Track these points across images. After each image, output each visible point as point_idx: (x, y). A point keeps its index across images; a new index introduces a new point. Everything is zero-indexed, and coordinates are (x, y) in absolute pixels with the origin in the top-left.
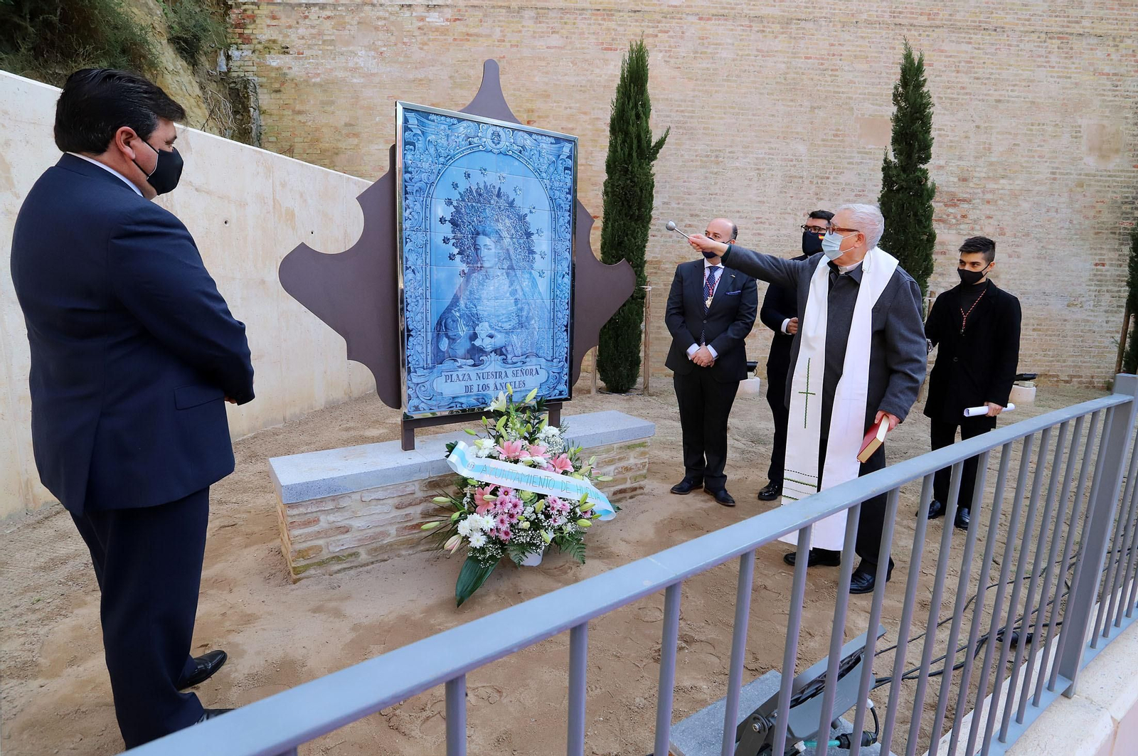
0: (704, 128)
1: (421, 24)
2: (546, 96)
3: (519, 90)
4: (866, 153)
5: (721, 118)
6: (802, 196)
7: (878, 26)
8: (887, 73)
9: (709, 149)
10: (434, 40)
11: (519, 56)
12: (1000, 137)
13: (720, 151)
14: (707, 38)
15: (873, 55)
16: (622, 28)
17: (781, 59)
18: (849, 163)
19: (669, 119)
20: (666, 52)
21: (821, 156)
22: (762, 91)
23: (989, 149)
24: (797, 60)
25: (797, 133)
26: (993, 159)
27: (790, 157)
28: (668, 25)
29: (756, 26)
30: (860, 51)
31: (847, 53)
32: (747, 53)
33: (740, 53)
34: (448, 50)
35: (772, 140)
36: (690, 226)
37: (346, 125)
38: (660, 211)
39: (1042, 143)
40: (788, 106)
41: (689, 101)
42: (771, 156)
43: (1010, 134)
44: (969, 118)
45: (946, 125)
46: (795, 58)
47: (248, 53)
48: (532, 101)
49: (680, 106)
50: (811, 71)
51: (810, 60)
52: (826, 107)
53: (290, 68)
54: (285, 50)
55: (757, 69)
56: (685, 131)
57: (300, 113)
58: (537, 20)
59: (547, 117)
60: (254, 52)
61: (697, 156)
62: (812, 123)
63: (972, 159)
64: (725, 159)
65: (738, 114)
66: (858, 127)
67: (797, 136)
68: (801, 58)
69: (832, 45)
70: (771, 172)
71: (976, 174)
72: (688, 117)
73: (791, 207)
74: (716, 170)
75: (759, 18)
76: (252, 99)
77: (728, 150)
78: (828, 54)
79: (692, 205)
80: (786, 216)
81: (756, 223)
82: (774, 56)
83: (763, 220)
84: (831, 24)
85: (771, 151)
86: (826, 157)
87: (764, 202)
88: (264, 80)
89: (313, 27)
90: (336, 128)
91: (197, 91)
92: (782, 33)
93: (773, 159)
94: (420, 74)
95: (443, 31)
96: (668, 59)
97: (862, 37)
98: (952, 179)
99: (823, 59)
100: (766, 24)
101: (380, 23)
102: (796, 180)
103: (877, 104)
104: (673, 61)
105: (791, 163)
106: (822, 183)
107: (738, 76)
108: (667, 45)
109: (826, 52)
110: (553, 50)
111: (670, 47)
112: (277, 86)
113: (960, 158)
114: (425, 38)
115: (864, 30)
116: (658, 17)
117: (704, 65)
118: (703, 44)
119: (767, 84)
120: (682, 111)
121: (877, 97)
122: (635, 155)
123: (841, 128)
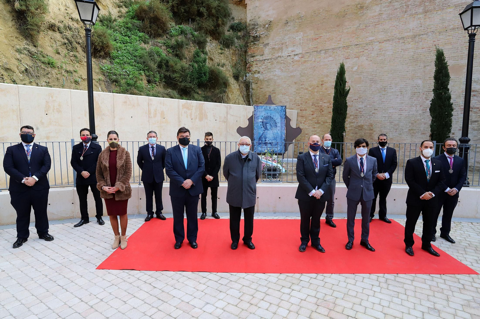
0: (380, 80)
1: (293, 60)
2: (327, 76)
3: (319, 75)
5: (387, 75)
6: (419, 99)
7: (457, 30)
8: (461, 47)
9: (382, 86)
10: (296, 64)
11: (320, 65)
13: (386, 86)
14: (382, 49)
15: (454, 41)
16: (352, 51)
17: (411, 51)
19: (367, 78)
20: (367, 56)
21: (428, 83)
22: (403, 64)
24: (418, 50)
25: (418, 76)
27: (414, 85)
28: (368, 47)
29: (401, 41)
30: (448, 41)
31: (442, 43)
32: (397, 51)
33: (395, 52)
34: (300, 66)
36: (374, 113)
37: (273, 90)
38: (364, 109)
40: (414, 67)
41: (375, 71)
42: (406, 86)
46: (417, 49)
47: (250, 74)
48: (323, 78)
49: (371, 73)
50: (425, 53)
51: (424, 49)
52: (431, 65)
53: (260, 77)
54: (259, 73)
55: (401, 56)
56: (373, 82)
57: (261, 88)
58: (325, 53)
59: (327, 82)
60: (252, 74)
61: (377, 89)
62: (424, 72)
64: (388, 89)
65: (393, 73)
68: (420, 49)
69: (434, 41)
70: (406, 92)
72: (374, 77)
73: (414, 104)
74: (384, 93)
75: (403, 38)
76: (251, 86)
77: (389, 86)
78: (433, 45)
79: (375, 106)
80: (412, 107)
82: (409, 50)
83: (402, 109)
84: (434, 34)
85: (406, 84)
87: (403, 103)
88: (254, 81)
89: (266, 65)
90: (270, 91)
91: (238, 87)
92: (412, 41)
94: (292, 74)
95: (298, 61)
96: (367, 58)
97: (449, 36)
99: (430, 47)
100: (405, 40)
101: (282, 62)
102: (417, 94)
103: (456, 60)
104: (369, 59)
105: (415, 88)
106: (428, 94)
107: (394, 60)
108: (367, 54)
109: (431, 45)
110: (330, 62)
111: (368, 54)
112: (256, 82)
114: (294, 64)
115: (450, 32)
116: (365, 45)
117: (381, 58)
118: (381, 51)
119: (405, 61)
120: (372, 75)
121: (456, 57)
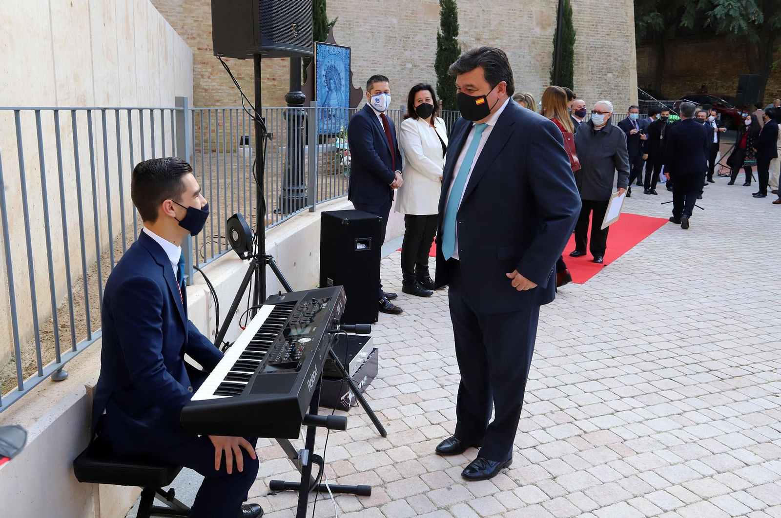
4: (428, 24)
9: (345, 20)
12: (494, 16)
13: (351, 21)
18: (420, 30)
21: (405, 25)
23: (490, 23)
25: (392, 12)
26: (491, 28)
27: (389, 25)
35: (379, 16)
39: (515, 20)
43: (499, 14)
44: (479, 5)
45: (468, 9)
62: (399, 6)
63: (482, 28)
64: (354, 26)
66: (424, 9)
67: (392, 13)
70: (379, 34)
71: (484, 37)
74: (349, 33)
77: (355, 21)
80: (388, 59)
81: (372, 64)
83: (376, 62)
85: (379, 22)
86: (408, 26)
87: (376, 52)
93: (380, 26)
98: (472, 39)
102: (393, 39)
105: (389, 29)
106: (406, 41)
113: (476, 28)
122: (322, 31)
123: (415, 9)
